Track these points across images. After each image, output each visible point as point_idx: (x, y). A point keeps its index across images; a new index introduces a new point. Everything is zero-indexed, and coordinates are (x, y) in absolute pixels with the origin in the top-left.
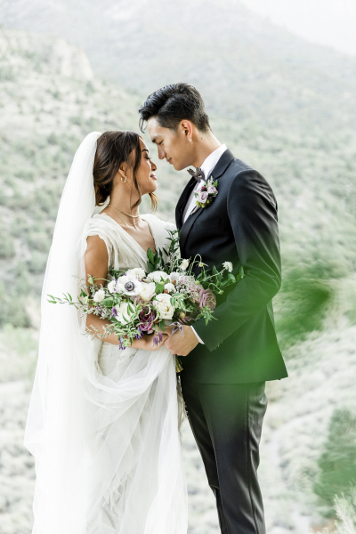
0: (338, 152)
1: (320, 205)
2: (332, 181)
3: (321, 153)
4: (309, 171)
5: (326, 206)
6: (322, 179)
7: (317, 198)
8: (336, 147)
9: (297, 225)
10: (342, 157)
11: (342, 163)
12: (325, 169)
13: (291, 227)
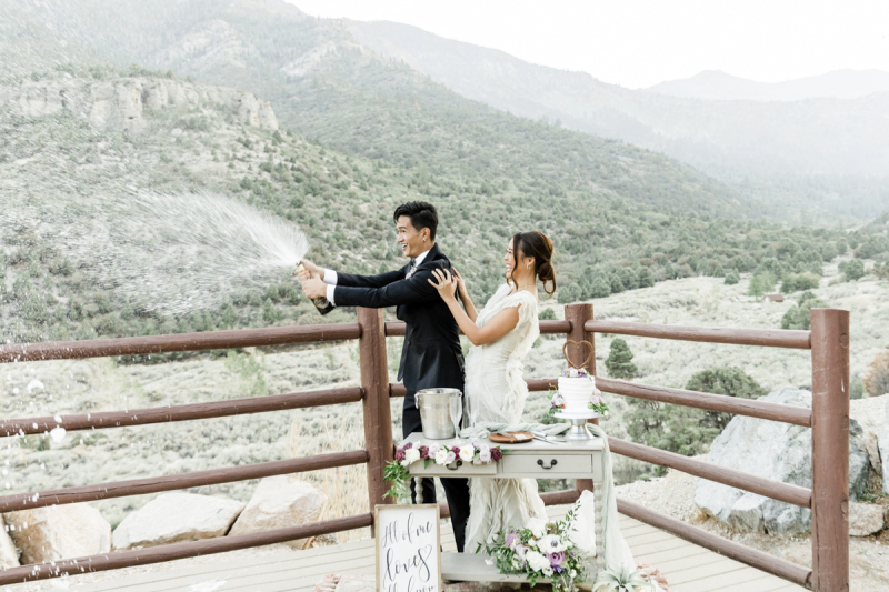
0: (498, 196)
1: (487, 242)
2: (496, 223)
3: (483, 197)
4: (474, 212)
5: (491, 244)
6: (487, 219)
7: (484, 237)
8: (497, 193)
9: (466, 260)
10: (502, 201)
11: (504, 207)
12: (489, 211)
13: (463, 263)
